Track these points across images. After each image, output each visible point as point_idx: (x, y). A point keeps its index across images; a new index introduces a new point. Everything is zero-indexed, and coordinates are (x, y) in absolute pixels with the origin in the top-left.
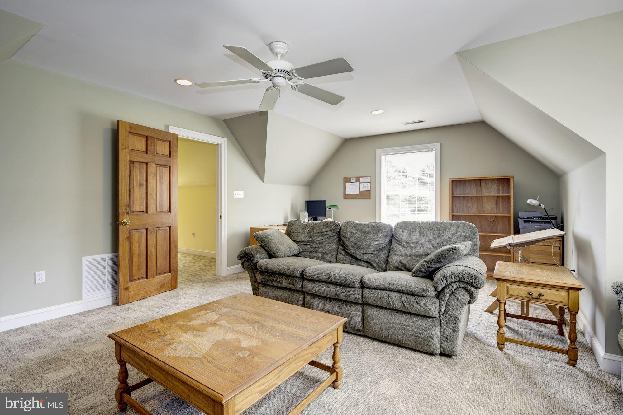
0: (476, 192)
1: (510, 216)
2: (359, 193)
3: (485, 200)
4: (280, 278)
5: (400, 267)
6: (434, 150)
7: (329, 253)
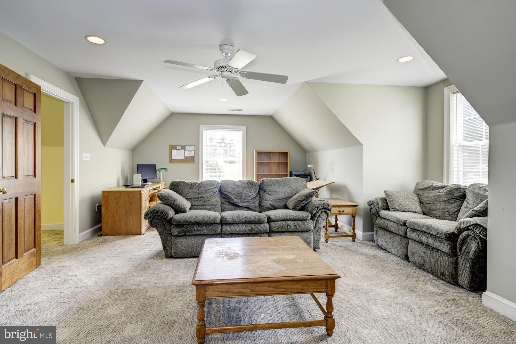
0: (268, 160)
1: (288, 174)
2: (184, 158)
3: (272, 165)
4: (200, 227)
5: (271, 208)
6: (242, 130)
7: (215, 205)
